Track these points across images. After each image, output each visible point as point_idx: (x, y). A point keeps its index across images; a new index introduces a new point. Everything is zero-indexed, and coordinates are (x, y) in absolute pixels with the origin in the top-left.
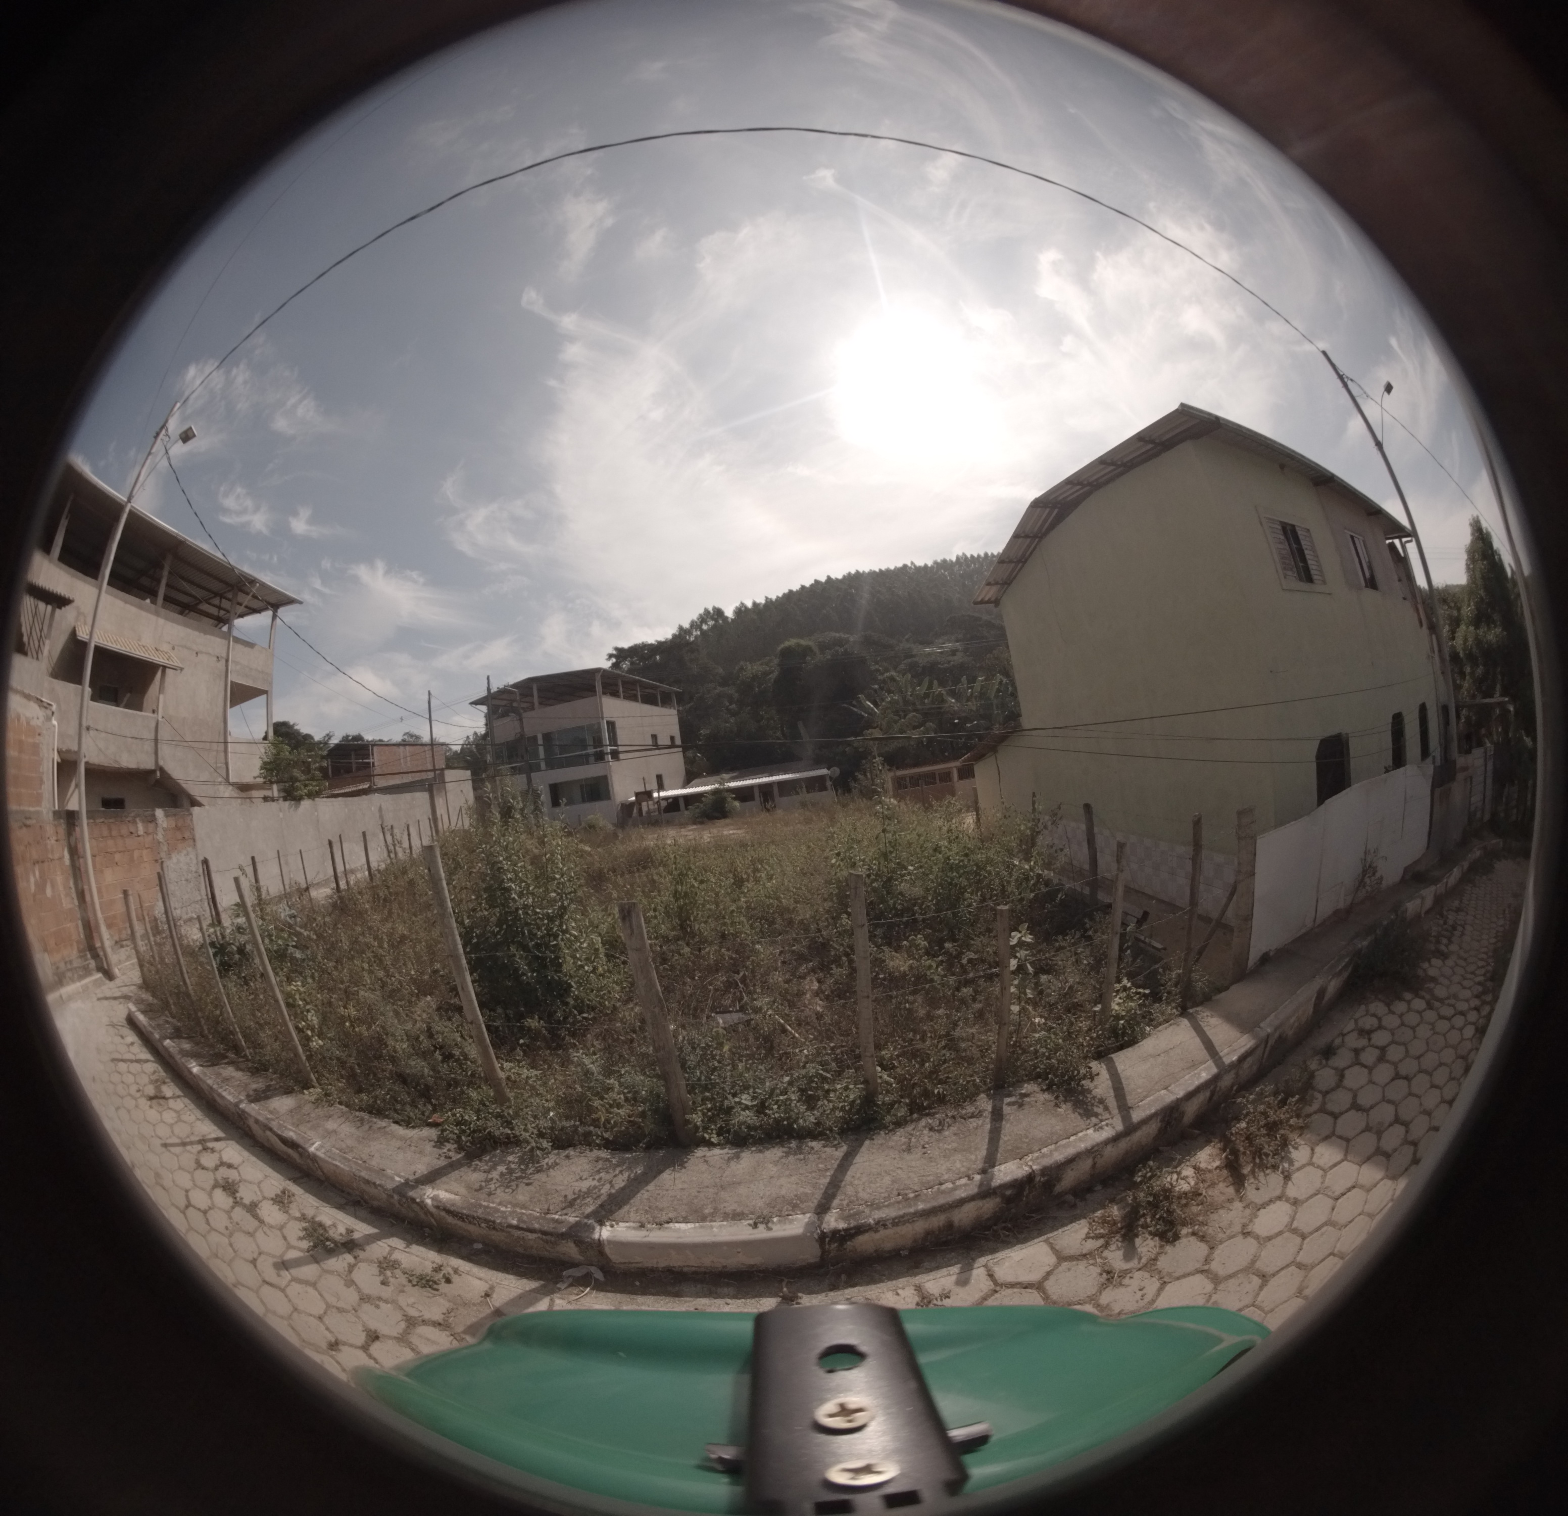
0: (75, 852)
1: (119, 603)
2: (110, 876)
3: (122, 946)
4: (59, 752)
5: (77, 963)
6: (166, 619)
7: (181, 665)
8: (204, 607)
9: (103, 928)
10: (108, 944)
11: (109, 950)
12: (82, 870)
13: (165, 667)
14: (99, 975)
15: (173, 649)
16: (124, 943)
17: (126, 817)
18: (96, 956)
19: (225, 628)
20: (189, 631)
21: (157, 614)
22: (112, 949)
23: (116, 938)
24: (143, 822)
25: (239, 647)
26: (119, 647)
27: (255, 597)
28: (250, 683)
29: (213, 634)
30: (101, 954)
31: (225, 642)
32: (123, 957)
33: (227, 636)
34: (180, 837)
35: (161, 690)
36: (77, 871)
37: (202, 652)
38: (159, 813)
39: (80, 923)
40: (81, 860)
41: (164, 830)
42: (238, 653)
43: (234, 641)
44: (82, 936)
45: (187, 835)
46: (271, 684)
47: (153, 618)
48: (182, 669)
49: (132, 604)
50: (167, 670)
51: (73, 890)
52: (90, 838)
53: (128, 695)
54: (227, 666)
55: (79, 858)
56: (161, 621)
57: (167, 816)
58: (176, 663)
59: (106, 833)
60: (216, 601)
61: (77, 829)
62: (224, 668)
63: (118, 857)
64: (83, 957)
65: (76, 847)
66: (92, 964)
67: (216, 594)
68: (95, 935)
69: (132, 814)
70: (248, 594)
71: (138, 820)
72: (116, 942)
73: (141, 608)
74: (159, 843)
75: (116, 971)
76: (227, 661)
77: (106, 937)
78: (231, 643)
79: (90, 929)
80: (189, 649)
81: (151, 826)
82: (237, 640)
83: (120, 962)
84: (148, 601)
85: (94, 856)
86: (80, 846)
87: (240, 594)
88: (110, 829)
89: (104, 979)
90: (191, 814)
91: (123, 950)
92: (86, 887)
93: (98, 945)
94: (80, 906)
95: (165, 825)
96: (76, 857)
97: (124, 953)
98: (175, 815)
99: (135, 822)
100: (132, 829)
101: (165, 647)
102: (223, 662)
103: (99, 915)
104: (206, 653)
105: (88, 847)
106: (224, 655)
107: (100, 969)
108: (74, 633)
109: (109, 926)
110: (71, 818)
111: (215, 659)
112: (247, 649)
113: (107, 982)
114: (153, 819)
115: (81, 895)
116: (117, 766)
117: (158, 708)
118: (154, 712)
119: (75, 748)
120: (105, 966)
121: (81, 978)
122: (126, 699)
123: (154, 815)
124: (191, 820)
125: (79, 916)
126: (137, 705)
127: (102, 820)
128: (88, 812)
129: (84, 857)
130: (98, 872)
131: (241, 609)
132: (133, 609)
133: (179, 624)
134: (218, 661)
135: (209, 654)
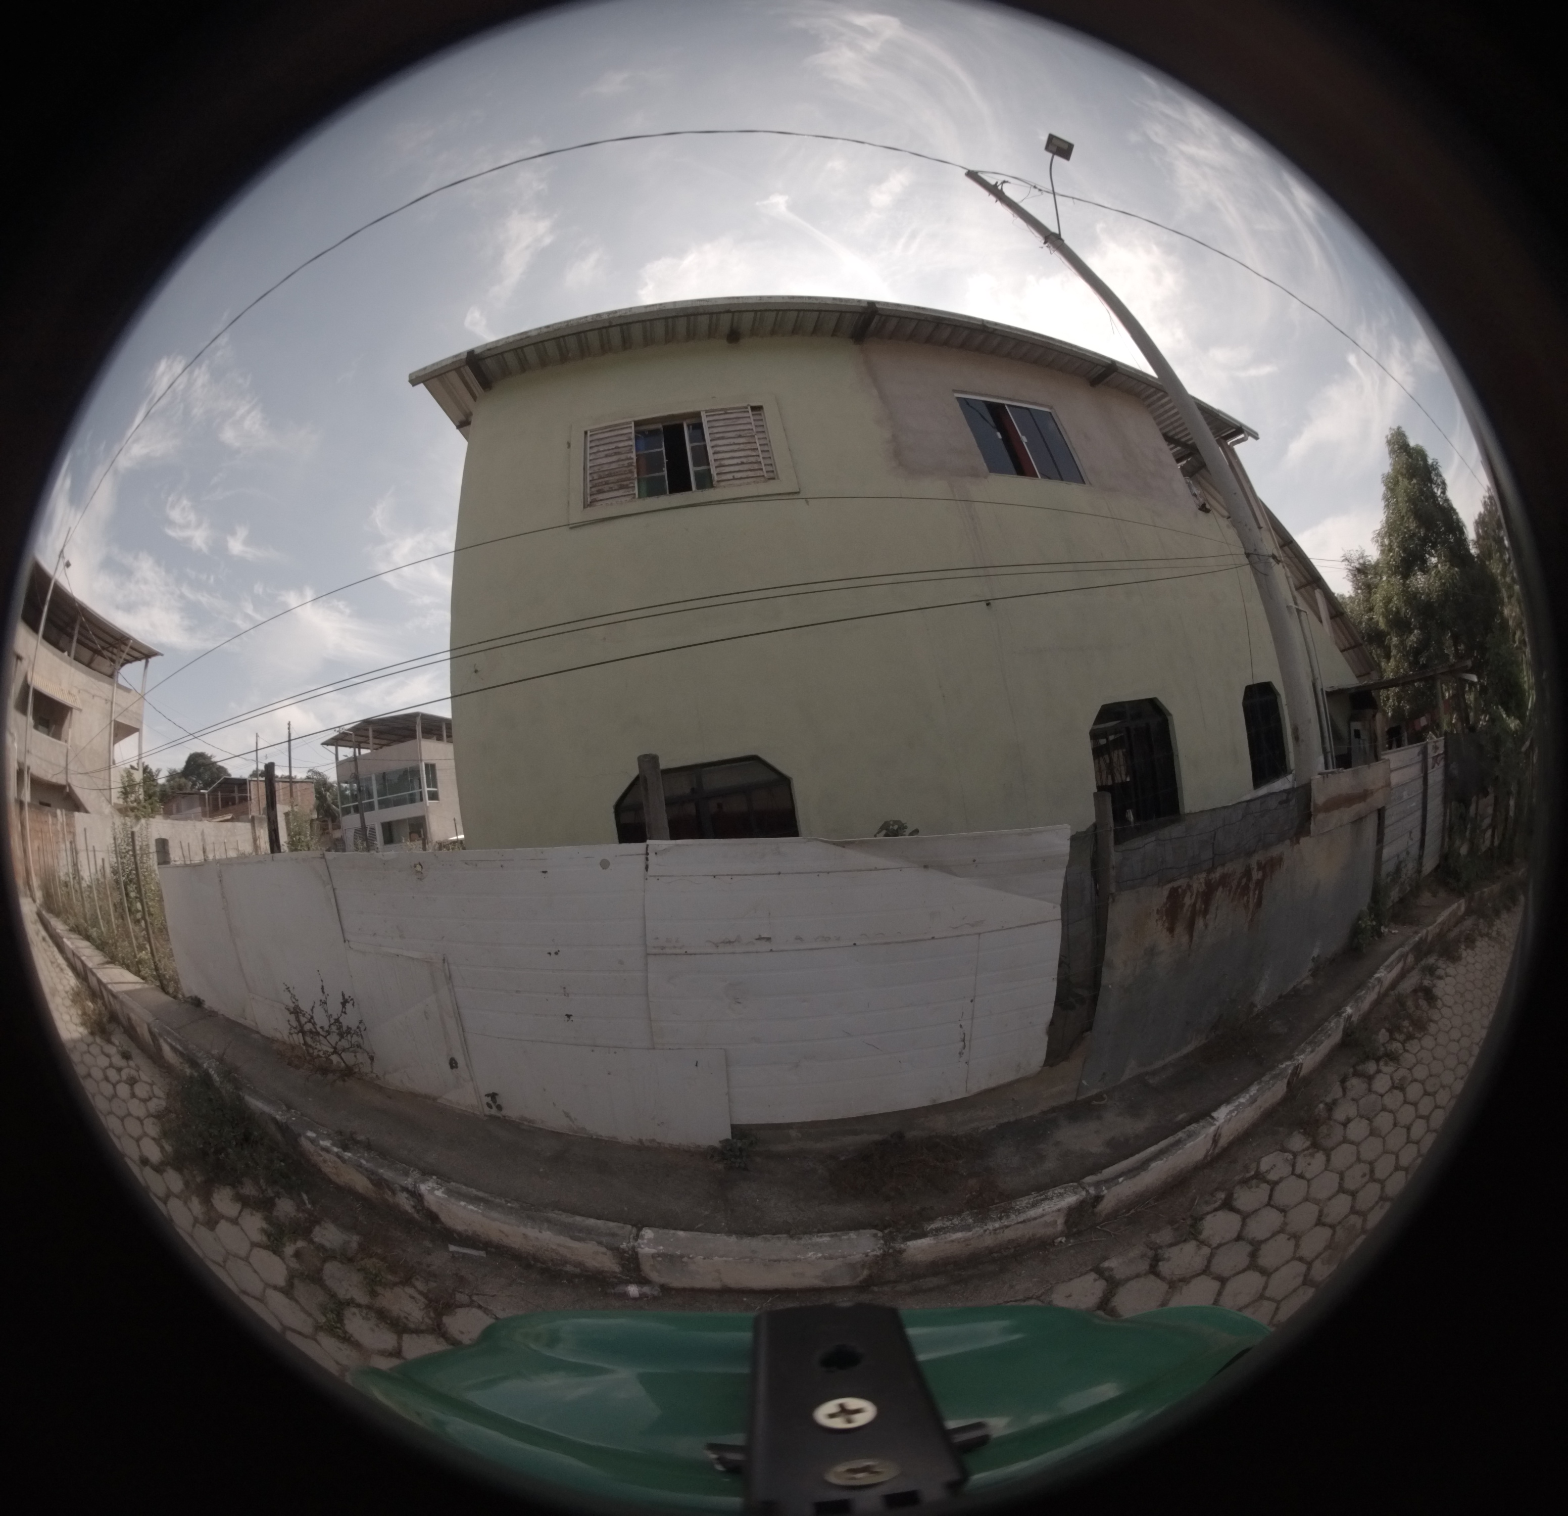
1: (50, 655)
6: (75, 668)
7: (81, 707)
13: (73, 709)
15: (79, 692)
19: (113, 677)
20: (88, 679)
21: (69, 665)
24: (51, 816)
25: (120, 692)
27: (132, 648)
28: (128, 722)
29: (105, 682)
31: (111, 689)
33: (112, 684)
34: (68, 830)
35: (70, 725)
37: (96, 696)
38: (59, 812)
42: (120, 697)
43: (117, 687)
45: (72, 829)
46: (141, 723)
47: (68, 668)
48: (83, 710)
49: (57, 656)
53: (55, 728)
54: (112, 707)
56: (73, 670)
57: (62, 814)
58: (79, 704)
60: (111, 649)
62: (110, 710)
69: (46, 810)
70: (127, 646)
73: (62, 659)
74: (59, 831)
76: (112, 703)
78: (115, 688)
81: (55, 820)
82: (120, 687)
84: (66, 653)
87: (119, 647)
90: (74, 816)
95: (61, 821)
99: (47, 816)
101: (74, 691)
102: (109, 704)
104: (98, 697)
106: (110, 699)
108: (26, 677)
111: (104, 701)
112: (127, 694)
116: (46, 779)
117: (68, 738)
118: (66, 741)
122: (52, 730)
126: (58, 735)
131: (123, 659)
132: (57, 660)
133: (83, 672)
134: (107, 703)
135: (100, 697)
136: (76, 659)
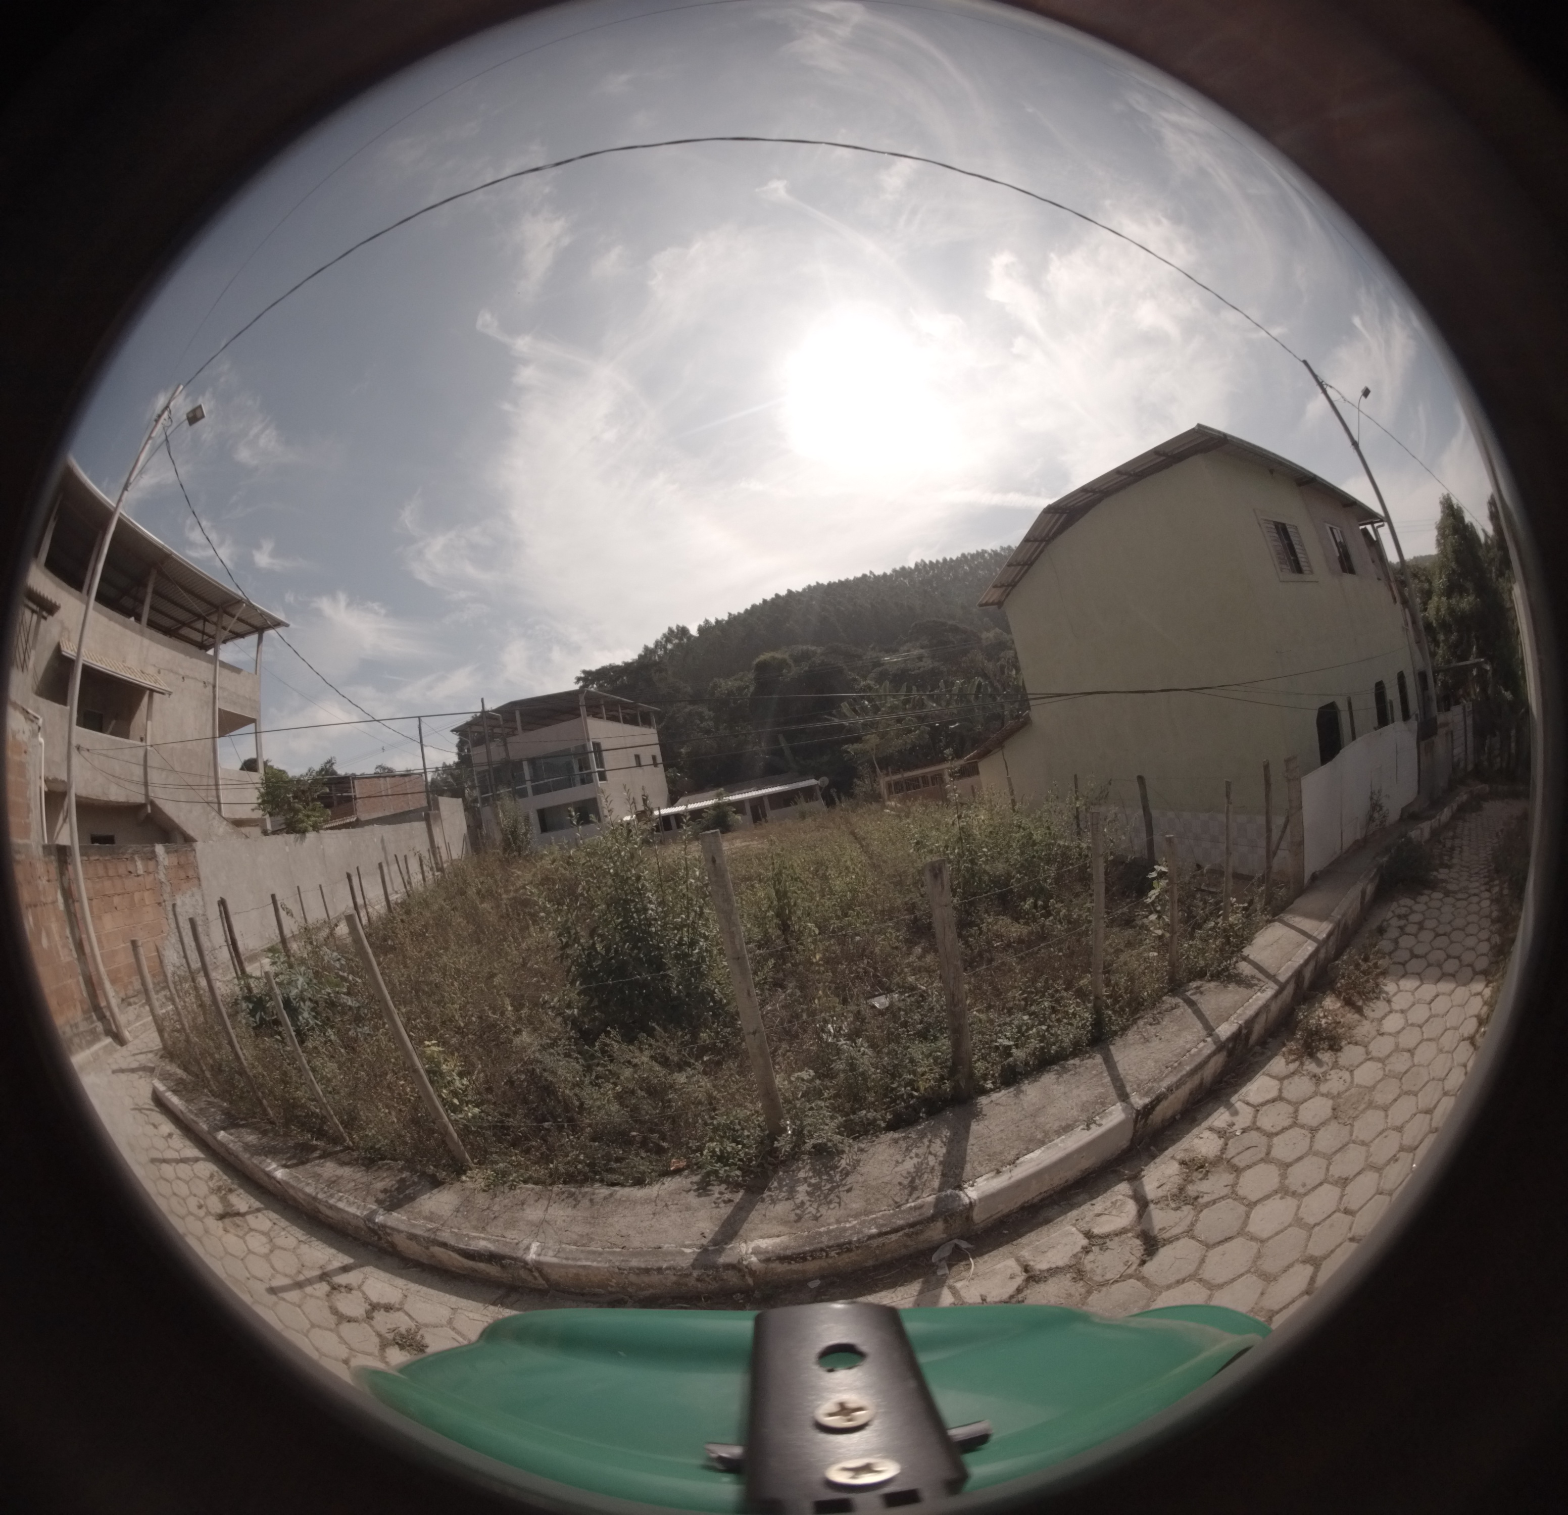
0: (69, 895)
1: (103, 620)
2: (109, 923)
3: (130, 1004)
4: (47, 781)
5: (83, 1027)
6: (151, 639)
7: (168, 689)
8: (185, 631)
9: (108, 985)
10: (114, 1002)
11: (116, 1010)
12: (79, 916)
13: (152, 691)
14: (108, 1040)
15: (159, 672)
16: (132, 1000)
17: (123, 854)
18: (102, 1018)
19: (211, 652)
20: (174, 653)
21: (142, 634)
22: (119, 1008)
23: (122, 995)
24: (142, 859)
25: (226, 672)
26: (104, 666)
27: (240, 620)
28: (238, 711)
29: (198, 658)
30: (108, 1014)
31: (211, 666)
32: (132, 1017)
33: (214, 660)
34: (183, 875)
35: (149, 716)
36: (73, 918)
37: (188, 677)
38: (159, 849)
39: (81, 978)
40: (77, 904)
41: (166, 868)
42: (224, 678)
43: (220, 666)
44: (85, 994)
45: (191, 873)
46: (259, 711)
47: (138, 638)
48: (170, 693)
49: (116, 622)
50: (156, 695)
51: (70, 940)
52: (85, 879)
53: (114, 722)
54: (214, 693)
55: (73, 902)
56: (146, 642)
57: (168, 852)
58: (164, 687)
59: (101, 872)
60: (199, 625)
61: (70, 867)
62: (211, 694)
63: (116, 900)
64: (88, 1019)
65: (70, 887)
66: (100, 1027)
67: (199, 617)
68: (99, 992)
69: (130, 851)
70: (233, 616)
71: (136, 857)
72: (123, 1000)
73: (125, 626)
74: (162, 883)
75: (127, 1034)
76: (214, 687)
77: (112, 994)
78: (218, 667)
79: (92, 985)
80: (176, 673)
81: (151, 864)
82: (224, 665)
83: (129, 1023)
84: (132, 619)
85: (90, 900)
86: (74, 887)
87: (225, 615)
88: (106, 868)
89: (114, 1044)
90: (194, 850)
91: (131, 1008)
92: (84, 936)
93: (103, 1004)
94: (79, 959)
95: (166, 863)
96: (70, 901)
97: (132, 1012)
98: (176, 851)
99: (133, 860)
100: (131, 868)
101: (151, 670)
102: (210, 688)
103: (102, 969)
104: (192, 678)
105: (83, 889)
106: (211, 680)
107: (109, 1032)
108: (58, 649)
109: (113, 982)
110: (62, 854)
111: (202, 684)
112: (234, 675)
113: (118, 1047)
114: (153, 856)
115: (80, 946)
116: (105, 799)
117: (146, 735)
118: (142, 740)
119: (64, 777)
120: (114, 1029)
121: (90, 1044)
122: (111, 727)
123: (153, 852)
124: (195, 857)
125: (79, 971)
126: (123, 732)
127: (96, 858)
128: (81, 847)
129: (80, 901)
130: (97, 918)
131: (226, 633)
132: (118, 628)
133: (164, 645)
134: (205, 687)
135: (195, 679)
136: (152, 624)
